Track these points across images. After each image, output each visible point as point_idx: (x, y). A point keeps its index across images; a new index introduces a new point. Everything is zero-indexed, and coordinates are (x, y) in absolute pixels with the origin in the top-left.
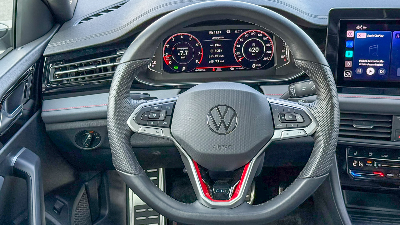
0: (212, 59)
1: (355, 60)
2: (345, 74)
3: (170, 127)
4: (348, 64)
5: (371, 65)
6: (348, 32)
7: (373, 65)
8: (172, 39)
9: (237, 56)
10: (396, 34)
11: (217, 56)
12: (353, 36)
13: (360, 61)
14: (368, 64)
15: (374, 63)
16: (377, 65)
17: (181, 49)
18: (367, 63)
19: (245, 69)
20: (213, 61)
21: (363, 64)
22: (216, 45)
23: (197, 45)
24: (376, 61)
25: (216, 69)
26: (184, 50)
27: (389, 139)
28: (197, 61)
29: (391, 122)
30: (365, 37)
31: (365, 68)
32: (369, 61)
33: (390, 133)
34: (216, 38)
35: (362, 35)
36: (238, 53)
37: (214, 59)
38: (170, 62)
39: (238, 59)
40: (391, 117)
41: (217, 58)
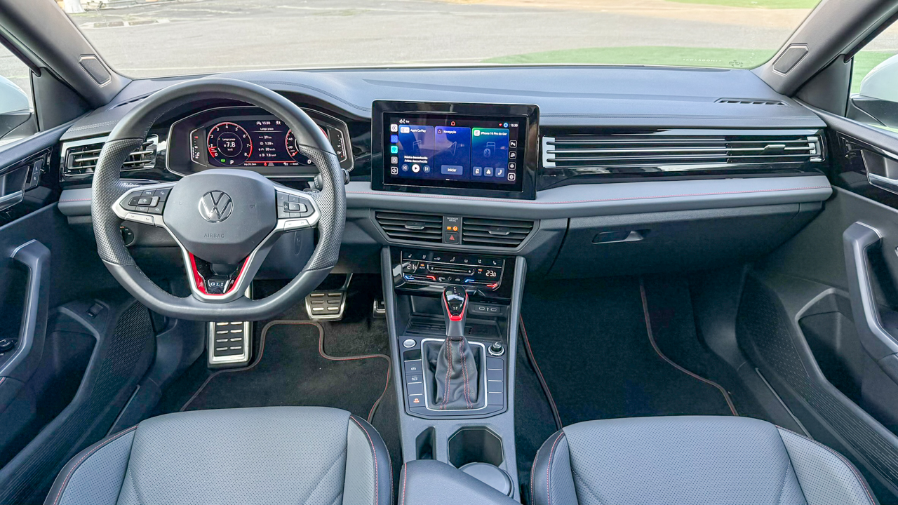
0: (261, 152)
1: (400, 155)
2: (392, 170)
3: (162, 214)
4: (394, 160)
5: (416, 161)
6: (392, 126)
7: (420, 161)
8: (216, 129)
9: (289, 150)
10: (438, 130)
11: (267, 149)
12: (396, 131)
13: (405, 157)
14: (414, 161)
15: (419, 160)
16: (422, 162)
17: (227, 140)
18: (412, 159)
19: (299, 165)
20: (263, 155)
21: (408, 161)
22: (266, 137)
23: (244, 136)
24: (420, 158)
25: (268, 164)
26: (231, 142)
27: (440, 241)
28: (246, 154)
29: (442, 223)
30: (408, 132)
31: (410, 165)
32: (414, 158)
33: (441, 235)
34: (265, 129)
35: (405, 130)
36: (291, 147)
37: (265, 152)
38: (216, 154)
39: (291, 153)
40: (441, 218)
41: (269, 152)
